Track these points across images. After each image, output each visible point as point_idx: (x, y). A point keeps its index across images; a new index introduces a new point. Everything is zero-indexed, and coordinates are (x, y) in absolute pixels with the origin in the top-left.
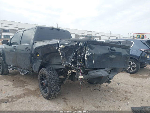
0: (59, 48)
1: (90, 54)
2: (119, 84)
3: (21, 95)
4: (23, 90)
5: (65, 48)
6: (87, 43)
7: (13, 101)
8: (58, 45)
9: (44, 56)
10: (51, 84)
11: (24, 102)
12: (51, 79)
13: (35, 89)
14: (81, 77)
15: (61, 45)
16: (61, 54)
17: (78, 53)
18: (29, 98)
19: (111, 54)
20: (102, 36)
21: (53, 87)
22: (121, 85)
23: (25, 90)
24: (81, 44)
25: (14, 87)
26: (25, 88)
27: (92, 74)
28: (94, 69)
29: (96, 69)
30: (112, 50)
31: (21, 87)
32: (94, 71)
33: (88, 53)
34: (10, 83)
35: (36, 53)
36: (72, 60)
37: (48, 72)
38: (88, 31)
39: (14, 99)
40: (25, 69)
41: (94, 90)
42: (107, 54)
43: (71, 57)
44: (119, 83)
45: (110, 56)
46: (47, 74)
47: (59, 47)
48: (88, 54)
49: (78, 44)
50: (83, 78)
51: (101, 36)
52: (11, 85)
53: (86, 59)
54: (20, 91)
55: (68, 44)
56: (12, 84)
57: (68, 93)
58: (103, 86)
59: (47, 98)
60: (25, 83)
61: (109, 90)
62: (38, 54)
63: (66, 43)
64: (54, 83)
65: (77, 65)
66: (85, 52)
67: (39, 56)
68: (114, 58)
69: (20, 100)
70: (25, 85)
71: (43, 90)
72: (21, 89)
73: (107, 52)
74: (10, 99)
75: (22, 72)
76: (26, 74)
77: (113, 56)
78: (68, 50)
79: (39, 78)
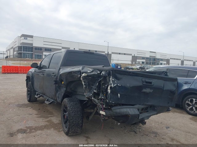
0: (82, 77)
1: (115, 85)
2: (167, 128)
3: (41, 126)
4: (46, 121)
5: (88, 76)
6: (111, 72)
7: (30, 132)
8: (80, 73)
9: (69, 84)
10: (71, 118)
11: (42, 135)
12: (71, 112)
13: (59, 122)
14: (102, 113)
15: (83, 74)
16: (84, 83)
17: (102, 84)
18: (49, 131)
19: (145, 87)
20: (171, 59)
21: (72, 122)
22: (171, 130)
23: (48, 121)
24: (104, 73)
25: (37, 117)
26: (48, 119)
27: (117, 110)
28: (120, 105)
29: (123, 105)
30: (146, 82)
31: (44, 118)
32: (119, 107)
33: (112, 84)
34: (35, 112)
35: (61, 80)
36: (95, 91)
37: (69, 103)
38: (151, 52)
39: (33, 131)
40: (50, 97)
41: (130, 132)
42: (140, 86)
43: (94, 87)
44: (169, 127)
45: (144, 90)
46: (68, 105)
47: (81, 75)
48: (112, 86)
49: (101, 73)
50: (105, 114)
51: (169, 60)
52: (35, 114)
53: (110, 91)
54: (42, 122)
55: (90, 73)
56: (37, 113)
57: (95, 131)
58: (144, 128)
59: (67, 134)
60: (51, 113)
61: (149, 134)
62: (63, 81)
63: (89, 71)
64: (75, 117)
65: (100, 97)
66: (109, 83)
67: (63, 84)
68: (150, 93)
69: (39, 132)
70: (50, 115)
71: (64, 123)
72: (44, 120)
73: (140, 84)
74: (28, 130)
75: (48, 100)
76: (50, 104)
77: (148, 90)
78: (91, 79)
79: (62, 109)
